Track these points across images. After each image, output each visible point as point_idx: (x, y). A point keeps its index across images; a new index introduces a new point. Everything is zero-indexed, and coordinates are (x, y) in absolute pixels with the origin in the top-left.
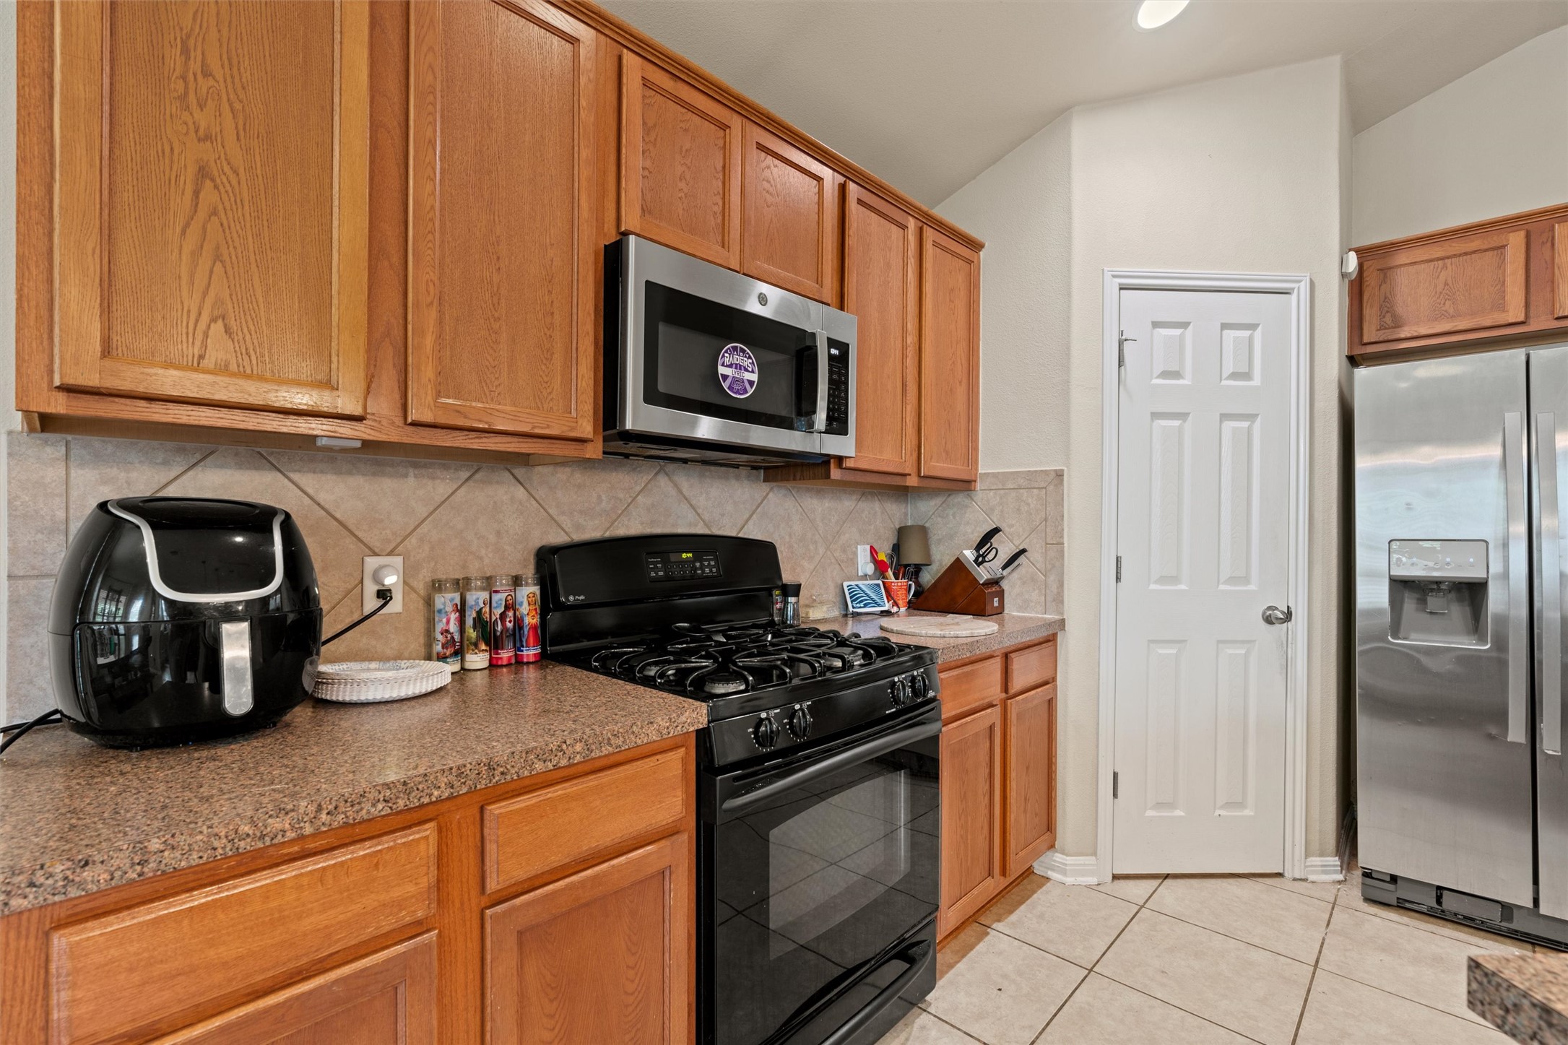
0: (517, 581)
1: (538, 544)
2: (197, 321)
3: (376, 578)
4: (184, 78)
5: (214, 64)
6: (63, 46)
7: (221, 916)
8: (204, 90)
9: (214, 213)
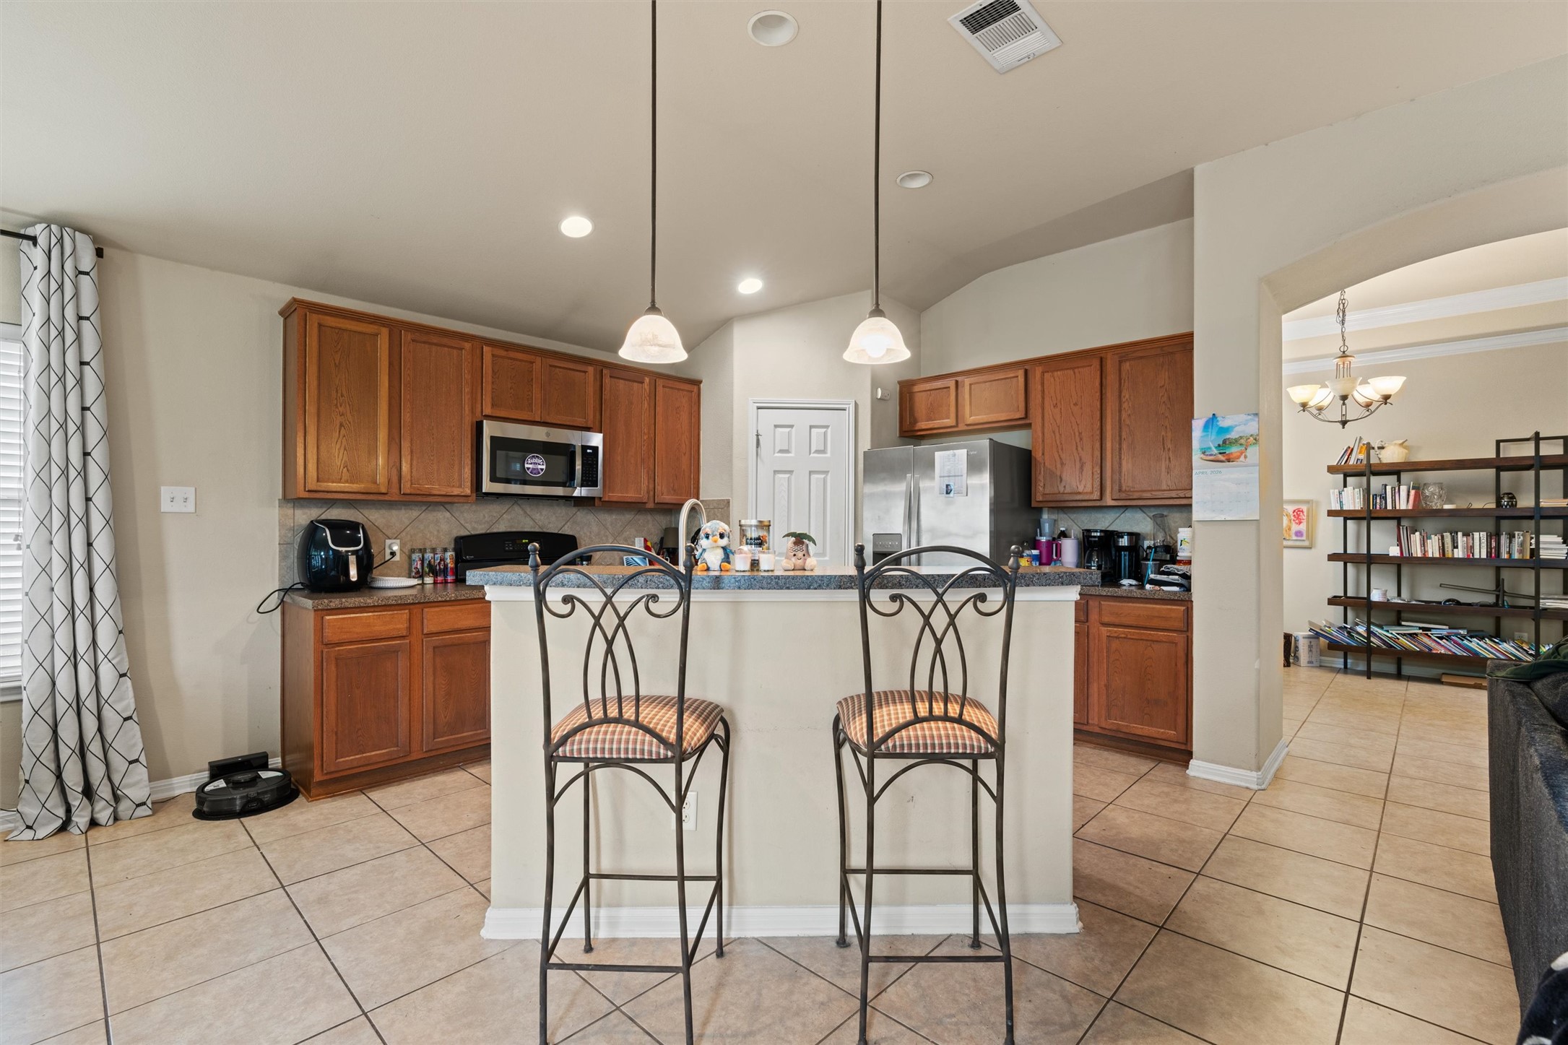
0: (445, 550)
1: (455, 535)
2: (340, 468)
3: (390, 548)
4: (336, 399)
5: (344, 393)
8: (342, 401)
9: (344, 436)
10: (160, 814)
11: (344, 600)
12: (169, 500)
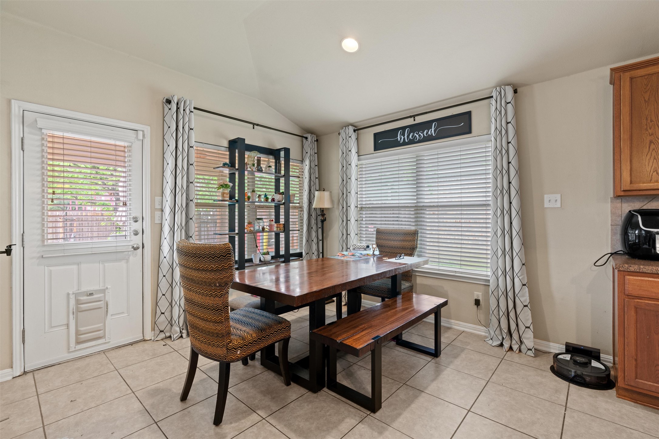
2: (650, 173)
4: (646, 125)
5: (653, 118)
6: (623, 130)
7: (654, 284)
8: (651, 125)
9: (654, 150)
10: (538, 359)
11: (642, 267)
12: (548, 201)
